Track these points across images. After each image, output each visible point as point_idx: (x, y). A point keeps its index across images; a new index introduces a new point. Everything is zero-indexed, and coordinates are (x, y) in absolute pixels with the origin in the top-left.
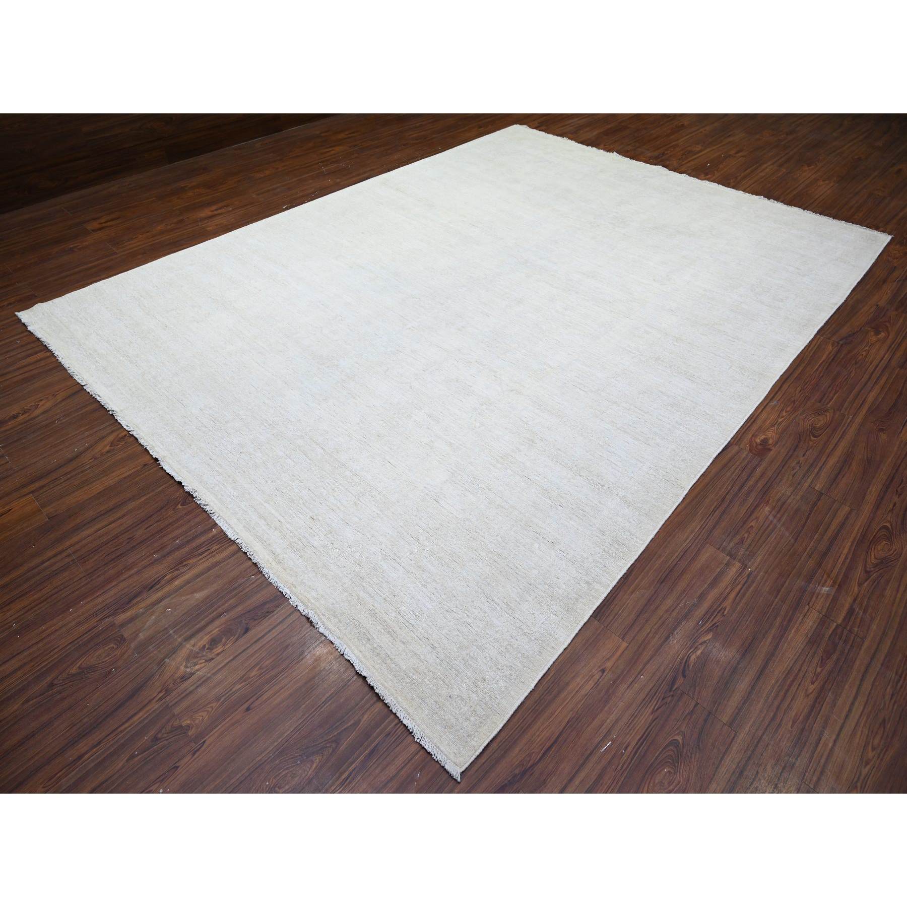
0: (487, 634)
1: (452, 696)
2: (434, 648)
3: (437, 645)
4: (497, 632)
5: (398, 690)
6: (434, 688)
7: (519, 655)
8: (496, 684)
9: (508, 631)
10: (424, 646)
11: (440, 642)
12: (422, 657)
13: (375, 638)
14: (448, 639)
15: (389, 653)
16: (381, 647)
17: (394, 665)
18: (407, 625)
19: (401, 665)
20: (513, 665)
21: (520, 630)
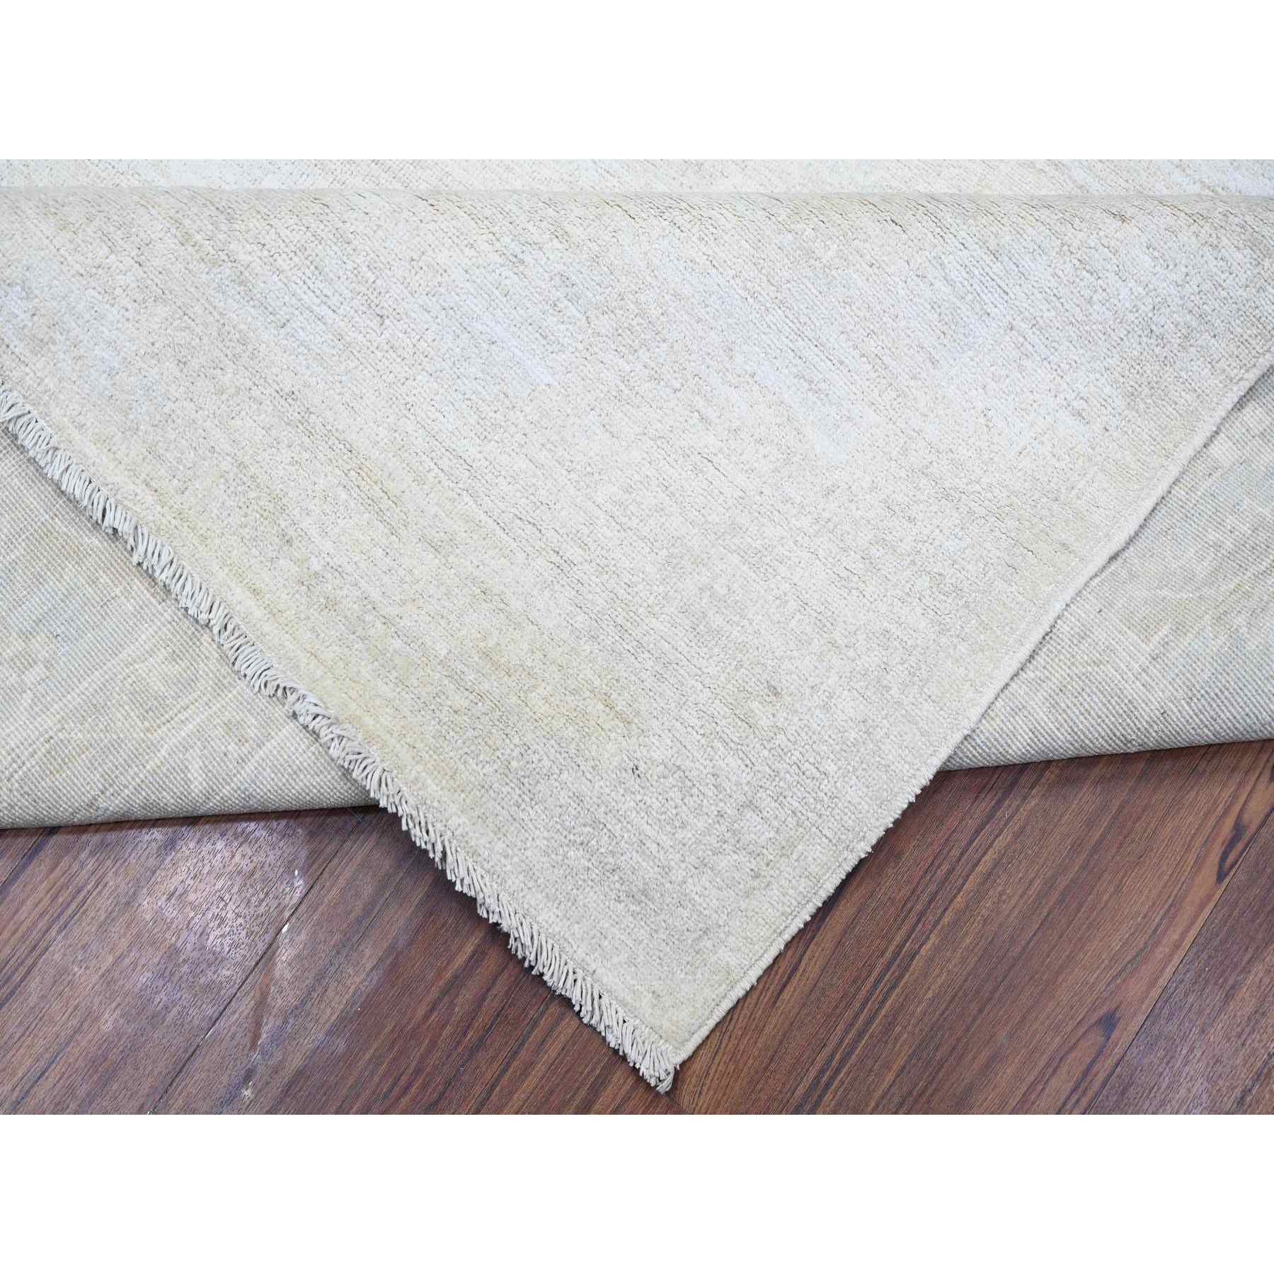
0: (787, 500)
1: (642, 767)
2: (562, 566)
3: (574, 552)
4: (829, 492)
5: (419, 745)
6: (570, 732)
7: (924, 583)
8: (826, 707)
9: (874, 488)
10: (520, 557)
11: (589, 541)
12: (516, 604)
13: (314, 532)
14: (623, 528)
15: (375, 595)
16: (338, 570)
17: (397, 644)
18: (444, 464)
19: (427, 640)
20: (893, 627)
21: (924, 481)
